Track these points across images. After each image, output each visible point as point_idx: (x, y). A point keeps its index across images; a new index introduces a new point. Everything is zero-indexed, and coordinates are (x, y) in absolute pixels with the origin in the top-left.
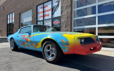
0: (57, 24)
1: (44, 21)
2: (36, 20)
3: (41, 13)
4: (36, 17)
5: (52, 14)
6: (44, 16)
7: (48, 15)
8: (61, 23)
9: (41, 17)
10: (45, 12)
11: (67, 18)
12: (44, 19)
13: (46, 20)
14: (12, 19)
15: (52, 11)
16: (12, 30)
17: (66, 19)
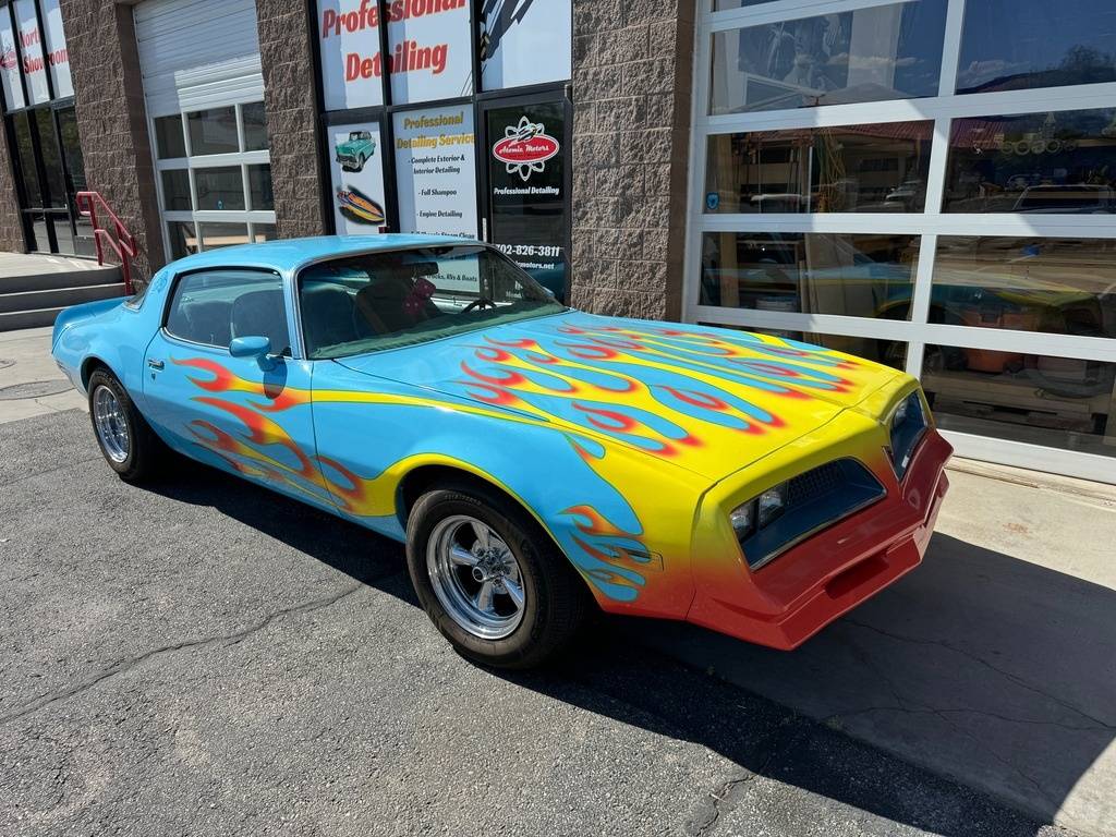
0: (530, 163)
1: (399, 120)
2: (307, 104)
3: (354, 22)
4: (303, 63)
5: (482, 49)
6: (388, 64)
7: (437, 58)
8: (577, 158)
9: (359, 68)
10: (402, 15)
11: (640, 117)
12: (398, 99)
13: (415, 116)
14: (48, 59)
15: (478, 17)
16: (71, 189)
17: (628, 128)
